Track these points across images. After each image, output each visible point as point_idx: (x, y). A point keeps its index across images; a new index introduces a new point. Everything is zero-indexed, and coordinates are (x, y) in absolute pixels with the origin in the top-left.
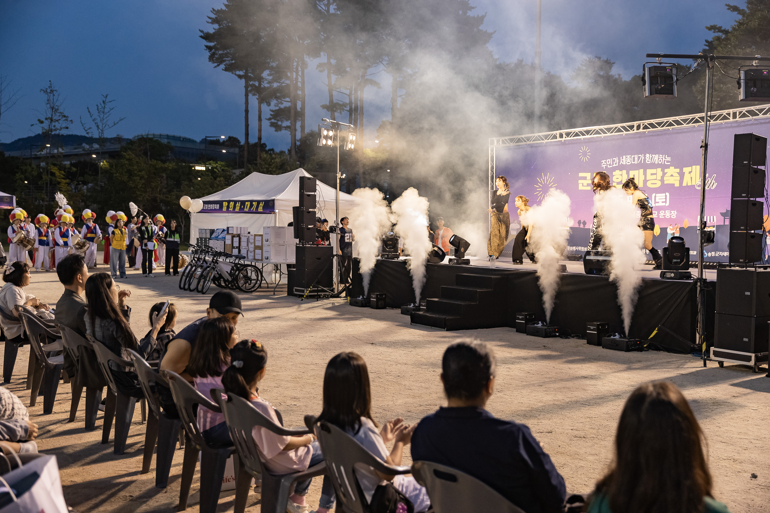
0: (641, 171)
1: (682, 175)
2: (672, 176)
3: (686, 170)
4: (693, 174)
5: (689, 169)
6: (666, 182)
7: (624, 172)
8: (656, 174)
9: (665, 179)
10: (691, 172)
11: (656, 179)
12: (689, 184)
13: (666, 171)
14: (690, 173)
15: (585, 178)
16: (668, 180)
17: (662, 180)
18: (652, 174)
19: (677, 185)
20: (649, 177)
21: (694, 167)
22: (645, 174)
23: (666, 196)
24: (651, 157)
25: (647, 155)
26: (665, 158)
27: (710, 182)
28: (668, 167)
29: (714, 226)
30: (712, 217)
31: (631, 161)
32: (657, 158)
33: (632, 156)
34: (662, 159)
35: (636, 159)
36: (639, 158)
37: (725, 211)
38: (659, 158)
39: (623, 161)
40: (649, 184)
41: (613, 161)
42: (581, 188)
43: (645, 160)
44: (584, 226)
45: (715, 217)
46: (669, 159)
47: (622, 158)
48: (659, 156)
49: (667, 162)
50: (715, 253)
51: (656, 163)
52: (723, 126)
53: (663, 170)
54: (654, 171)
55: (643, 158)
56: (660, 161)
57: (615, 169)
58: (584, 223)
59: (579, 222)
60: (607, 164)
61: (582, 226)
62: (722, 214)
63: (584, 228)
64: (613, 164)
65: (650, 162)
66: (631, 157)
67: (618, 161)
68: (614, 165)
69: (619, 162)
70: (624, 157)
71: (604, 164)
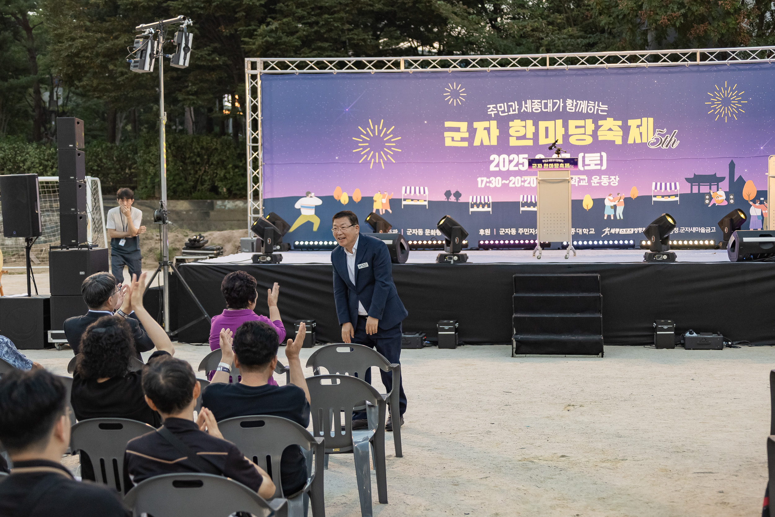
0: (559, 122)
1: (626, 129)
2: (610, 129)
3: (633, 123)
4: (643, 129)
5: (638, 122)
6: (600, 138)
7: (530, 123)
8: (584, 127)
9: (599, 133)
10: (641, 125)
11: (585, 134)
12: (638, 141)
13: (600, 123)
14: (638, 127)
15: (457, 130)
16: (603, 135)
17: (594, 134)
18: (577, 127)
19: (619, 141)
20: (572, 130)
21: (645, 119)
22: (566, 126)
23: (601, 157)
24: (575, 103)
25: (569, 101)
26: (598, 106)
27: (669, 139)
28: (604, 118)
29: (676, 196)
30: (673, 184)
31: (541, 108)
32: (583, 106)
33: (543, 101)
34: (594, 107)
35: (550, 105)
36: (554, 104)
37: (692, 176)
38: (588, 106)
39: (526, 108)
40: (573, 140)
41: (509, 107)
42: (448, 143)
43: (565, 107)
44: (457, 199)
45: (677, 184)
46: (605, 107)
47: (526, 103)
48: (588, 103)
49: (602, 111)
50: (679, 229)
51: (584, 111)
52: (686, 69)
53: (595, 122)
54: (581, 123)
55: (562, 104)
56: (591, 109)
57: (512, 118)
58: (458, 195)
59: (448, 194)
60: (498, 111)
61: (453, 199)
62: (688, 180)
63: (457, 202)
64: (509, 111)
65: (573, 111)
66: (541, 102)
67: (517, 107)
68: (511, 113)
69: (519, 109)
70: (529, 102)
71: (492, 111)
